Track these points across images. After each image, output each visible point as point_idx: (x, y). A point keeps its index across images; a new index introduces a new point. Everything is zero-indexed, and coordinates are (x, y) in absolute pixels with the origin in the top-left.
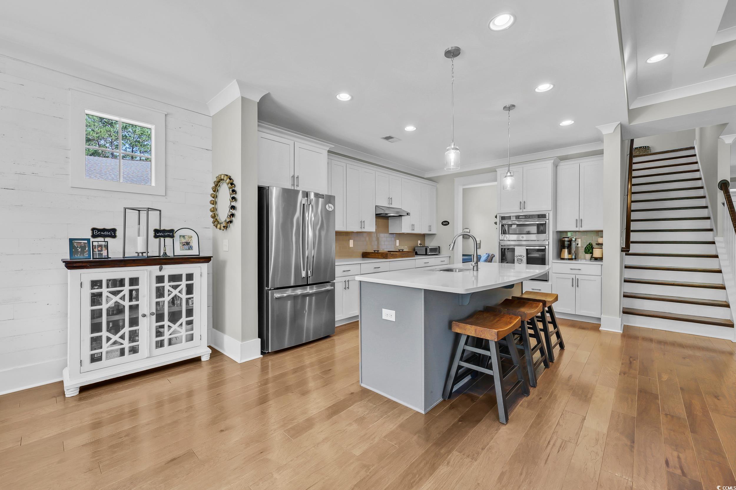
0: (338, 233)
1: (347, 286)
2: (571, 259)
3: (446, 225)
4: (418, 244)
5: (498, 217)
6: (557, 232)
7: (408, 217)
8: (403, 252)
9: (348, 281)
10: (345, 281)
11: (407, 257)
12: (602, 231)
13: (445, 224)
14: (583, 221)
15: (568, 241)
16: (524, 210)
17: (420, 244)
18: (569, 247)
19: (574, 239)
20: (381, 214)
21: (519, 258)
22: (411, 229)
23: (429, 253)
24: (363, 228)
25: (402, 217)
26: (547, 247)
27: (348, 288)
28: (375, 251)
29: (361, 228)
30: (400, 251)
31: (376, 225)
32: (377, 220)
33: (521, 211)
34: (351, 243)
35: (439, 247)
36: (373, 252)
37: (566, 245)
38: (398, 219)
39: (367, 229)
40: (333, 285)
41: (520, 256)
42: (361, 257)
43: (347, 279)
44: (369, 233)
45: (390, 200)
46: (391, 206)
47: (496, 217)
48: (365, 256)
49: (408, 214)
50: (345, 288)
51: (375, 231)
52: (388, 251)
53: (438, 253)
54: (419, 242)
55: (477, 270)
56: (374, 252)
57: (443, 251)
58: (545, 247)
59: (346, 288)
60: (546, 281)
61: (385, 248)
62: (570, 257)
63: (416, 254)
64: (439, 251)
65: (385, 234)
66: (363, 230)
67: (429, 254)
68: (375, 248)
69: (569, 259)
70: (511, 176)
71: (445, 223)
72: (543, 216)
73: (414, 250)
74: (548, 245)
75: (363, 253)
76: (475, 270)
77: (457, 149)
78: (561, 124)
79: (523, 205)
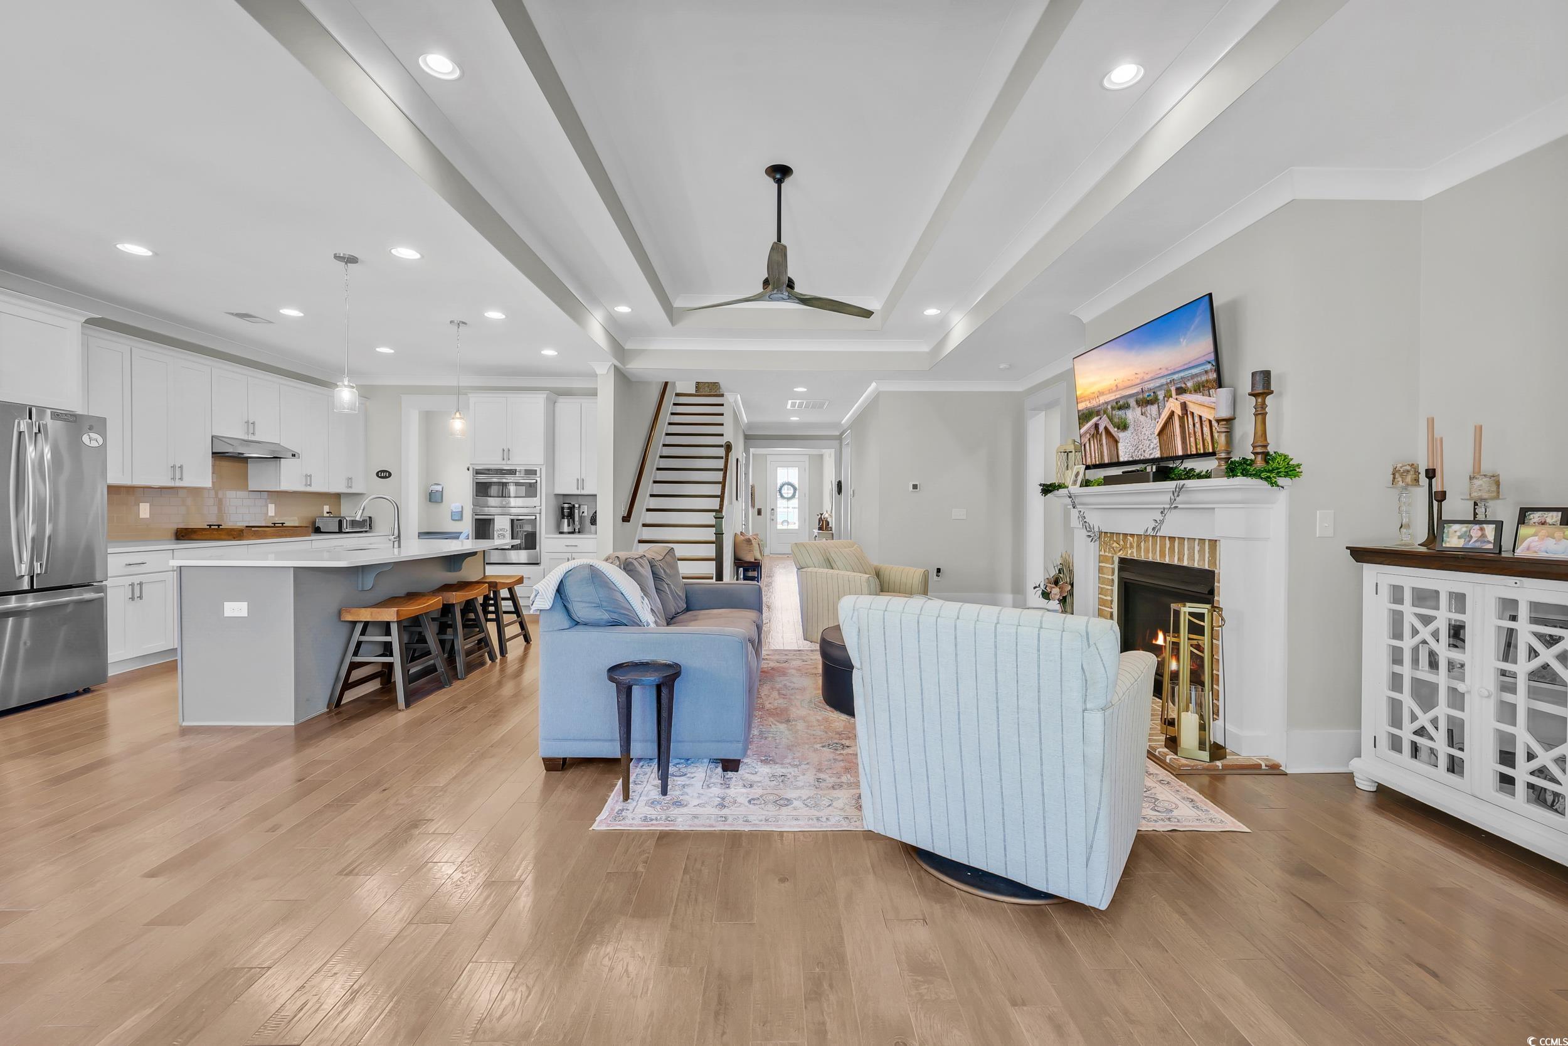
0: (113, 490)
1: (137, 594)
2: (573, 533)
3: (385, 477)
4: (323, 512)
5: (471, 469)
6: (557, 495)
7: (294, 460)
8: (283, 526)
9: (141, 584)
10: (132, 585)
11: (291, 536)
12: (596, 495)
13: (382, 475)
14: (585, 481)
15: (569, 508)
16: (509, 462)
17: (328, 513)
18: (571, 516)
19: (577, 506)
20: (227, 453)
21: (501, 532)
22: (304, 483)
23: (347, 528)
24: (177, 478)
25: (280, 461)
26: (538, 515)
27: (141, 597)
28: (210, 526)
29: (173, 479)
30: (276, 525)
31: (213, 473)
32: (218, 462)
33: (504, 462)
34: (145, 511)
35: (370, 518)
36: (206, 529)
37: (566, 514)
38: (273, 463)
39: (188, 482)
40: (102, 589)
41: (501, 530)
42: (173, 538)
43: (136, 580)
44: (195, 492)
45: (251, 426)
46: (252, 438)
47: (468, 469)
48: (183, 536)
49: (294, 455)
50: (132, 598)
51: (210, 485)
52: (247, 527)
53: (368, 529)
54: (326, 508)
55: (399, 546)
56: (208, 527)
57: (377, 523)
58: (536, 516)
59: (136, 597)
60: (537, 564)
61: (236, 519)
62: (571, 530)
63: (317, 530)
64: (370, 526)
65: (238, 493)
66: (178, 484)
67: (347, 530)
68: (213, 520)
69: (569, 533)
70: (461, 418)
71: (384, 474)
72: (534, 472)
73: (314, 523)
74: (540, 513)
75: (177, 531)
76: (395, 547)
77: (353, 387)
78: (542, 352)
79: (506, 453)
